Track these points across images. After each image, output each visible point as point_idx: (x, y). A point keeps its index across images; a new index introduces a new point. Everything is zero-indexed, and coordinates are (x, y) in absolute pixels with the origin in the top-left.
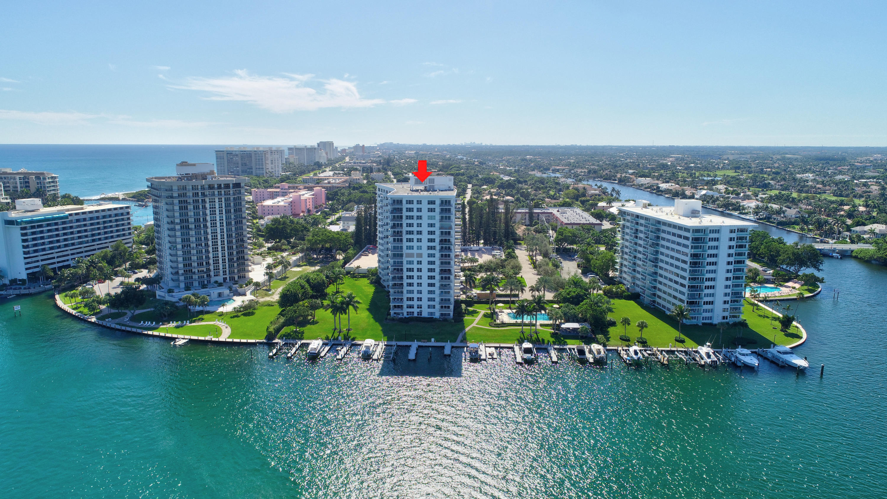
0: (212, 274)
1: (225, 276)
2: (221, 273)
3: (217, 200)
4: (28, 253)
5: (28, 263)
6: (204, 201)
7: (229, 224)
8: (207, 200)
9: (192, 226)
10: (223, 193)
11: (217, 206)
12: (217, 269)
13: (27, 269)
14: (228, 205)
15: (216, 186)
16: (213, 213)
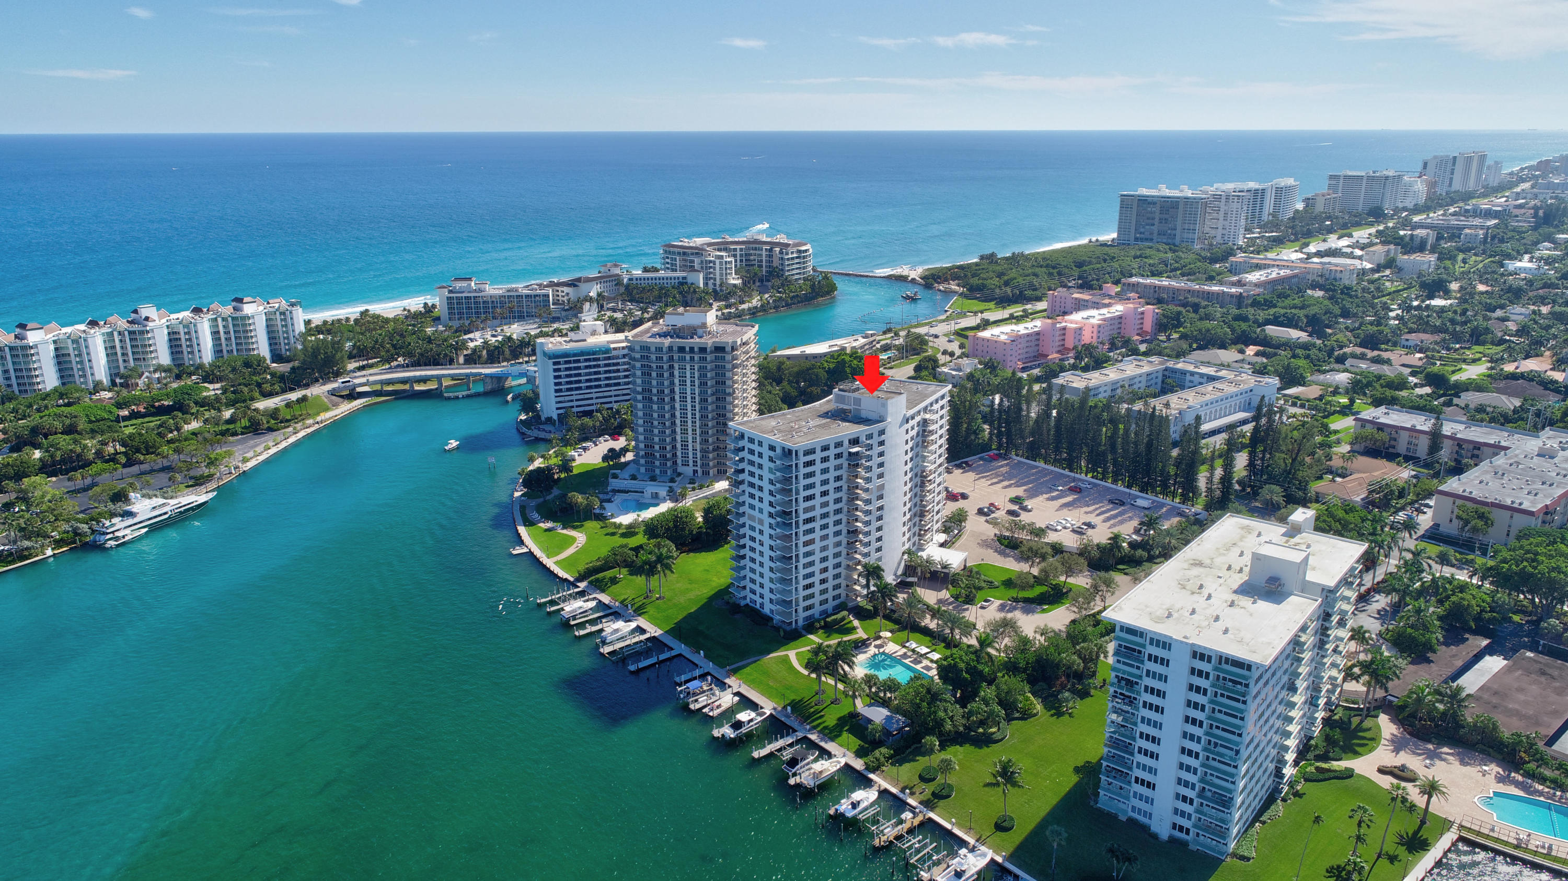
0: (679, 462)
1: (695, 468)
2: (691, 463)
3: (688, 367)
4: (560, 390)
5: (560, 402)
6: (672, 367)
7: (704, 401)
8: (676, 366)
9: (655, 398)
10: (696, 358)
11: (688, 375)
12: (686, 456)
13: (557, 409)
14: (703, 376)
15: (687, 349)
16: (683, 383)
